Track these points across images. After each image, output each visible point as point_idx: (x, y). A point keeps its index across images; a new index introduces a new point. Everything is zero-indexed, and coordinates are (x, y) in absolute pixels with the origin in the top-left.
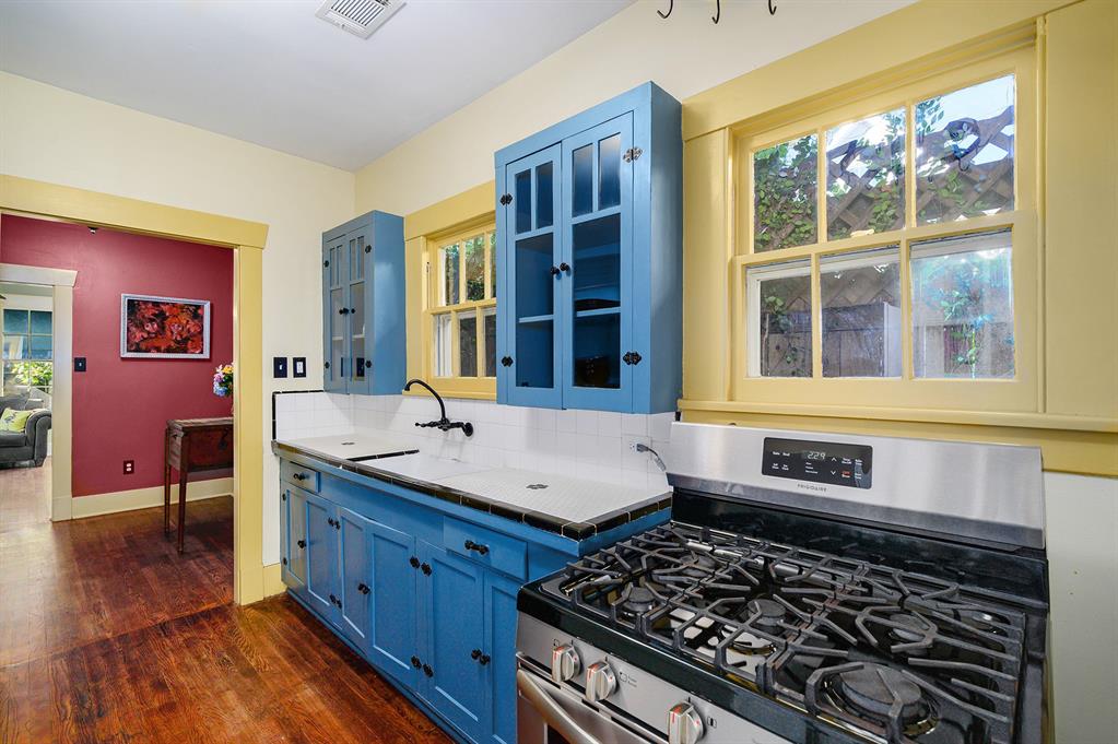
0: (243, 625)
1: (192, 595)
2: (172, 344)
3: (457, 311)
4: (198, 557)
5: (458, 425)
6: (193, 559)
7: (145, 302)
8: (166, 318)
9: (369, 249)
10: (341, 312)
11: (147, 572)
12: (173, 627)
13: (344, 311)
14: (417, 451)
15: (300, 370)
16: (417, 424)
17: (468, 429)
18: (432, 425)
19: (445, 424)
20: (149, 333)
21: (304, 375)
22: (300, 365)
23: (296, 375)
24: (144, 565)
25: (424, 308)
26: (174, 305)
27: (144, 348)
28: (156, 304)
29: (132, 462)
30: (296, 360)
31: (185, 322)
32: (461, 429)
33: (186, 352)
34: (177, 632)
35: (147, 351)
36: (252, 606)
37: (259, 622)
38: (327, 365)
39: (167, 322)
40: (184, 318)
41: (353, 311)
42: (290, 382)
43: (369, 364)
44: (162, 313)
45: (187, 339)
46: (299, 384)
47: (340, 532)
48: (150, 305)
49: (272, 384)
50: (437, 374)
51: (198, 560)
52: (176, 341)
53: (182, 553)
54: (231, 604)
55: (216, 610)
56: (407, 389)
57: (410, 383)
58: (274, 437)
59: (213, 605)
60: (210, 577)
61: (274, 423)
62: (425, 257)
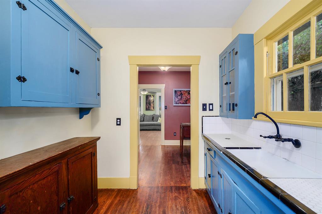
0: (191, 198)
1: (181, 178)
2: (184, 101)
3: (287, 73)
4: (185, 165)
5: (289, 140)
6: (184, 165)
7: (178, 91)
8: (182, 95)
9: (237, 53)
10: (225, 84)
11: (173, 166)
12: (173, 189)
13: (227, 84)
14: (260, 148)
15: (211, 108)
16: (261, 136)
17: (297, 144)
18: (270, 137)
19: (278, 138)
20: (179, 99)
21: (212, 110)
22: (211, 106)
23: (210, 110)
24: (173, 163)
25: (265, 75)
26: (184, 91)
27: (178, 103)
28: (180, 91)
29: (176, 133)
30: (210, 104)
31: (186, 95)
32: (291, 142)
33: (187, 104)
34: (174, 192)
35: (179, 104)
36: (195, 190)
37: (196, 199)
38: (221, 106)
39: (183, 96)
40: (186, 94)
41: (230, 83)
42: (208, 113)
43: (236, 105)
44: (182, 93)
45: (187, 100)
46: (211, 113)
47: (222, 179)
48: (179, 91)
49: (202, 113)
50: (272, 109)
51: (185, 166)
52: (185, 101)
53: (182, 162)
54: (189, 187)
55: (185, 187)
56: (256, 117)
57: (257, 114)
58: (202, 132)
59: (185, 185)
60: (186, 173)
61: (202, 127)
62: (265, 49)
